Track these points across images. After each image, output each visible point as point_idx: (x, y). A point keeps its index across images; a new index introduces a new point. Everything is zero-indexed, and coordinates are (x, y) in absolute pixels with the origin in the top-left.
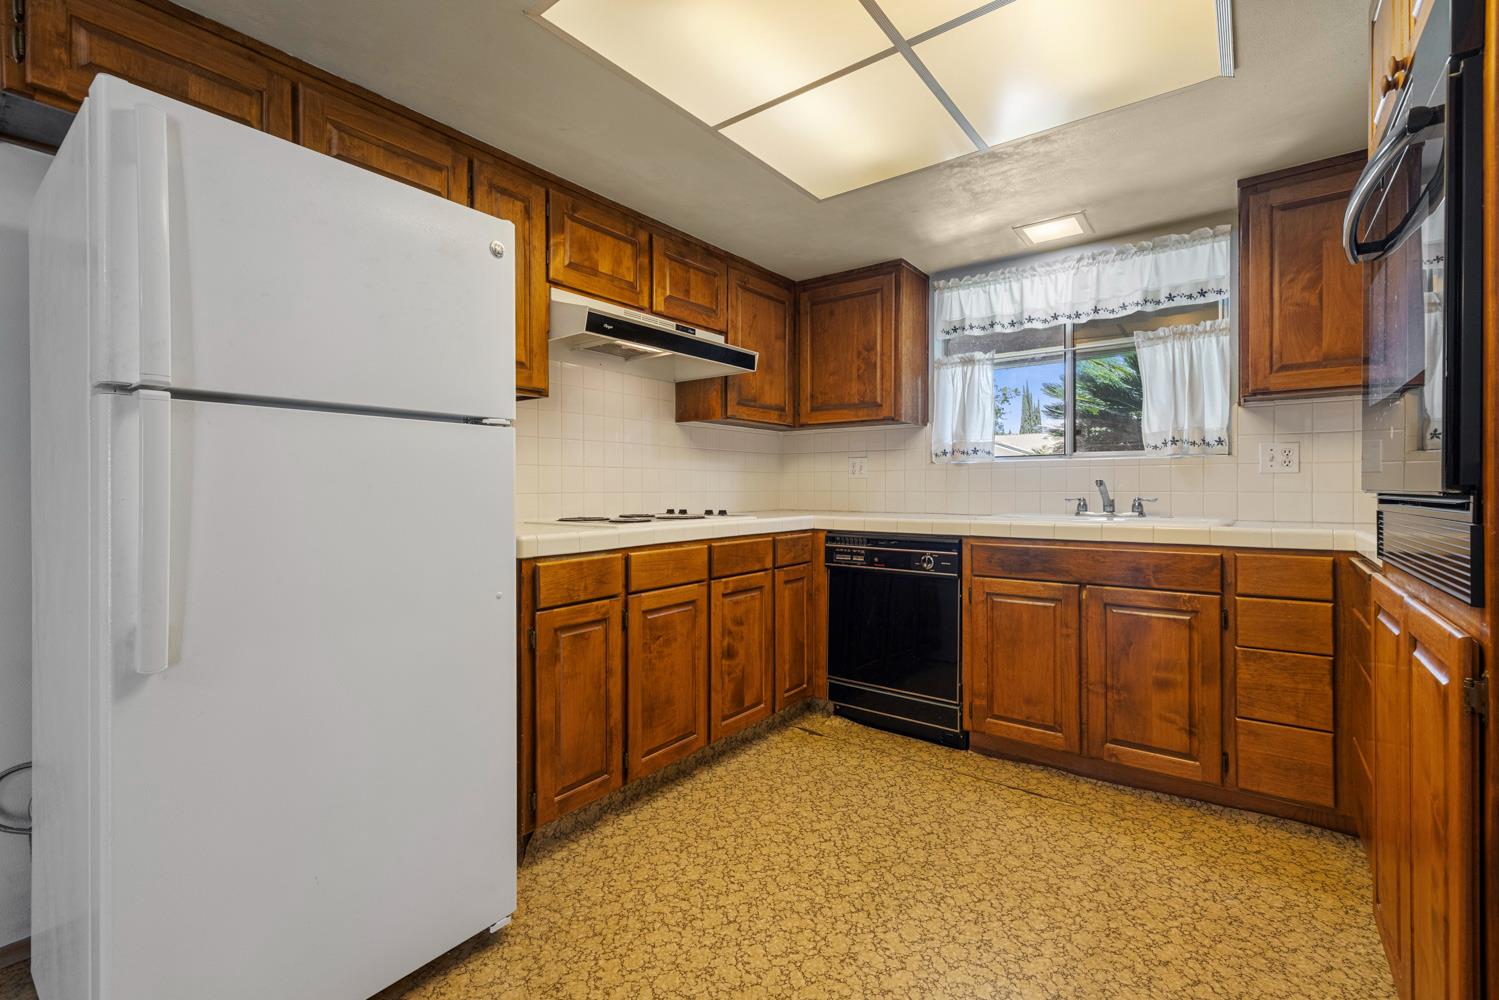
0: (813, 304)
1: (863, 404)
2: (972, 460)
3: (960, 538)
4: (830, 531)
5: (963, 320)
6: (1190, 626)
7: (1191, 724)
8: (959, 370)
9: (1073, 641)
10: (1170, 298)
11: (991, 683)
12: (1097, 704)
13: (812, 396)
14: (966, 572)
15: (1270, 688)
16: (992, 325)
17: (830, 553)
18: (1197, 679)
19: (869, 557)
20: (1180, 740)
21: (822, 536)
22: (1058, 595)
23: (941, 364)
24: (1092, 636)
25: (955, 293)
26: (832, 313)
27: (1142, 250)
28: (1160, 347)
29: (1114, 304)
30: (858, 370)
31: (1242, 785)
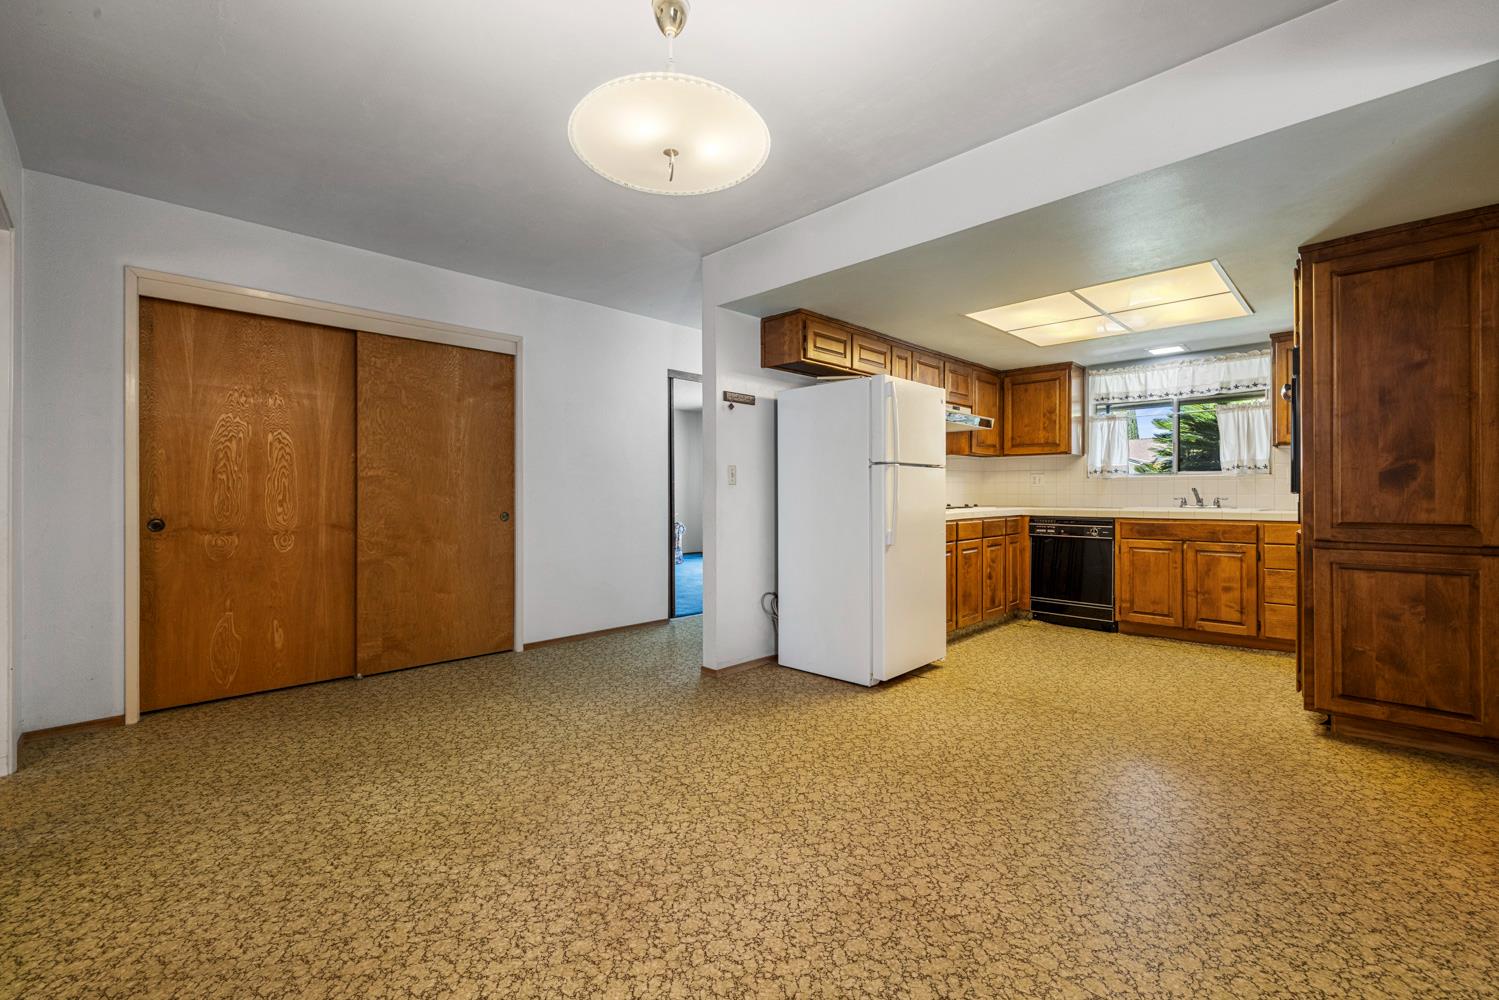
0: (1013, 384)
1: (1047, 444)
2: (1115, 476)
3: (1114, 519)
4: (1031, 516)
5: (1108, 394)
6: (1241, 560)
7: (1242, 608)
8: (1105, 423)
9: (1179, 570)
10: (1236, 387)
11: (1132, 594)
12: (1192, 601)
13: (1013, 438)
14: (1118, 536)
15: (1281, 588)
16: (1127, 397)
17: (1032, 529)
18: (1245, 585)
19: (1058, 531)
20: (1236, 616)
21: (1027, 519)
22: (1171, 547)
23: (1093, 419)
24: (1189, 567)
25: (1103, 378)
26: (1026, 390)
27: (1220, 360)
28: (1230, 414)
29: (1204, 389)
30: (1044, 423)
31: (1267, 635)
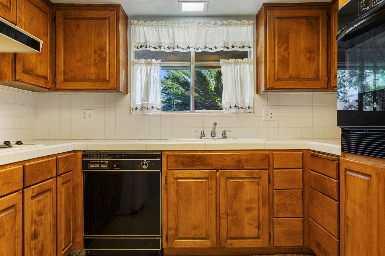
0: (65, 19)
1: (98, 80)
2: (151, 112)
3: (161, 151)
4: (84, 151)
5: (146, 42)
6: (258, 184)
7: (259, 224)
8: (144, 67)
9: (214, 197)
10: (233, 47)
11: (177, 223)
12: (224, 223)
13: (65, 73)
14: (164, 168)
15: (284, 204)
16: (160, 47)
17: (85, 164)
18: (261, 205)
19: (111, 165)
20: (254, 232)
21: (80, 154)
22: (208, 176)
23: (134, 63)
24: (222, 192)
25: (142, 28)
26: (78, 26)
27: (223, 24)
28: (229, 67)
29: (212, 46)
30: (95, 60)
31: (275, 245)
